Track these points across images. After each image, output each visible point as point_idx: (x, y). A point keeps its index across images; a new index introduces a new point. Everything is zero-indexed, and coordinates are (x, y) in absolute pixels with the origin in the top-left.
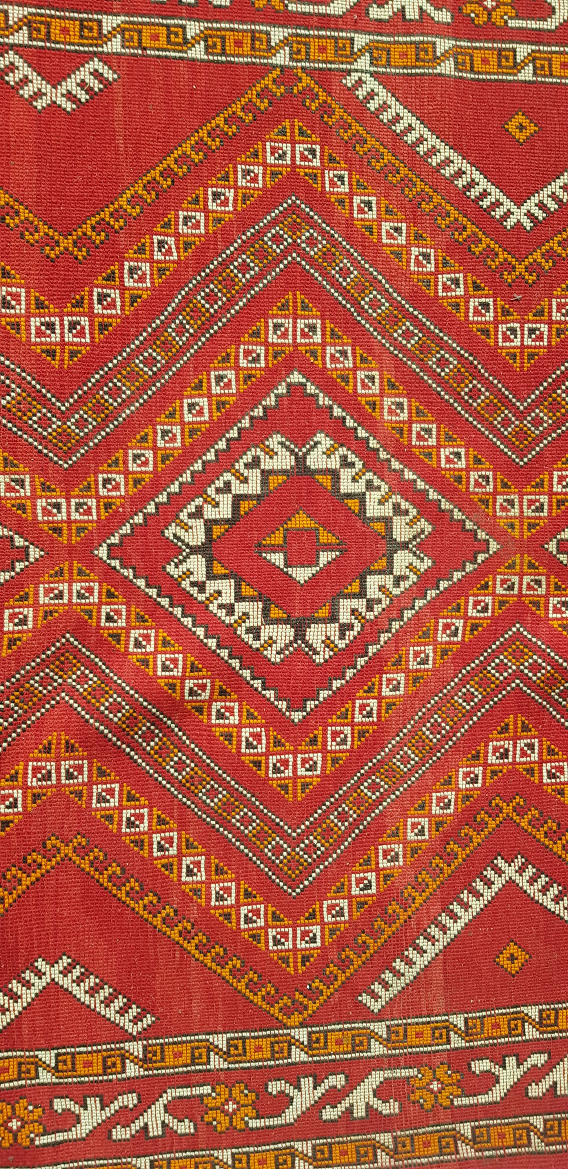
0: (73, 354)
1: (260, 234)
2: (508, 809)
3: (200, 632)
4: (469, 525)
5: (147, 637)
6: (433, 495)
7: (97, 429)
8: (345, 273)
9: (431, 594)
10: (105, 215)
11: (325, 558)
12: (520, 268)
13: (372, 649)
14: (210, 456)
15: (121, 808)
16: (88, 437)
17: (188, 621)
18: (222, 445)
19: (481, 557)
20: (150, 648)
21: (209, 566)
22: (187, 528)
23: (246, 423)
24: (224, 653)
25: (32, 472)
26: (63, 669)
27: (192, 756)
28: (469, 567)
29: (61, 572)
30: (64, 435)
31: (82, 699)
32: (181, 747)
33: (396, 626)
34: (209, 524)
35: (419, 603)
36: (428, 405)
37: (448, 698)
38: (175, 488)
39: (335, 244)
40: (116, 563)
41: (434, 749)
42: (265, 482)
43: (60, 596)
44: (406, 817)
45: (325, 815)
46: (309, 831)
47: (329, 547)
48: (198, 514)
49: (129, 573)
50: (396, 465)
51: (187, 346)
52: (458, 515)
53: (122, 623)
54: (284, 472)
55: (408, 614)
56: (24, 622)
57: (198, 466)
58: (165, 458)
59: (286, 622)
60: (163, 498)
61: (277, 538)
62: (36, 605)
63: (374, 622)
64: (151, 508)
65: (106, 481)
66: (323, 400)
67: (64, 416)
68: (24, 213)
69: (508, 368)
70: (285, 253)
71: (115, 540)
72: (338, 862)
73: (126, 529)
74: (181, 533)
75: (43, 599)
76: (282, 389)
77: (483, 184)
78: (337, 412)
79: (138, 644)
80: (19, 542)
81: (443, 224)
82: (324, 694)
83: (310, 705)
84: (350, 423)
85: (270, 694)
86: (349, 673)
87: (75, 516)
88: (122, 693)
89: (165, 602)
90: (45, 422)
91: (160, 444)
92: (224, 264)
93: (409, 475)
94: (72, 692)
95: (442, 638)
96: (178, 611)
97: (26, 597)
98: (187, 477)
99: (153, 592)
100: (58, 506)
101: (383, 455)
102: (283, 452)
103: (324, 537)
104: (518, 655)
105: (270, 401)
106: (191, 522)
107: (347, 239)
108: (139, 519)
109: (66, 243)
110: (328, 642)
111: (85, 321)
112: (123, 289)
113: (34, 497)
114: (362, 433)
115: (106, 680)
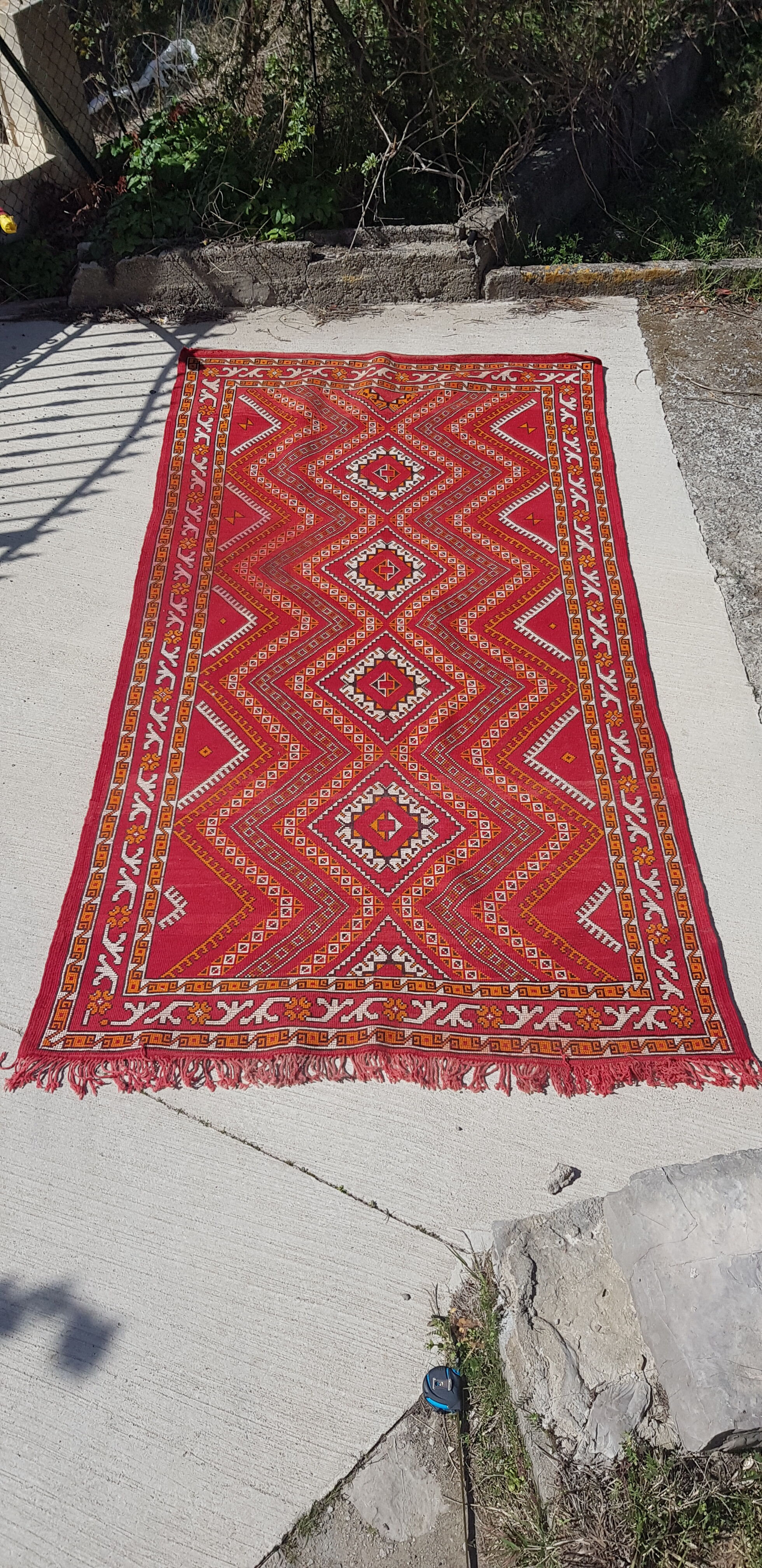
0: (297, 903)
1: (246, 838)
2: (503, 759)
3: (424, 859)
4: (377, 770)
5: (427, 880)
6: (364, 780)
7: (331, 895)
8: (265, 810)
9: (407, 782)
10: (235, 890)
11: (391, 817)
12: (266, 752)
13: (432, 802)
14: (345, 856)
15: (506, 890)
16: (335, 898)
17: (420, 865)
18: (340, 852)
19: (391, 766)
20: (432, 878)
21: (395, 857)
22: (377, 865)
23: (330, 844)
24: (434, 851)
25: (351, 918)
26: (442, 910)
27: (481, 865)
28: (396, 770)
29: (398, 909)
30: (334, 907)
31: (456, 902)
32: (478, 869)
33: (421, 794)
34: (375, 856)
35: (412, 787)
36: (324, 782)
37: (454, 778)
38: (359, 869)
39: (252, 813)
40: (393, 890)
41: (477, 783)
42: (357, 838)
43: (408, 910)
44: (507, 793)
45: (508, 820)
46: (515, 826)
47: (386, 816)
48: (371, 861)
49: (397, 886)
50: (350, 793)
51: (295, 863)
52: (373, 773)
53: (421, 888)
54: (352, 831)
55: (416, 790)
56: (420, 923)
57: (349, 861)
58: (345, 872)
59: (420, 831)
60: (363, 873)
61: (383, 834)
62: (412, 918)
63: (420, 802)
64: (368, 877)
65: (355, 892)
66: (321, 817)
67: (326, 906)
68: (233, 918)
69: (309, 757)
70: (255, 830)
71: (382, 890)
72: (529, 816)
73: (378, 886)
74: (379, 867)
75: (410, 916)
76: (315, 831)
77: (229, 764)
78: (326, 813)
79: (431, 883)
80: (383, 923)
81: (245, 777)
82: (453, 819)
83: (457, 823)
84: (331, 808)
85: (453, 837)
86: (443, 810)
87: (371, 903)
88: (453, 885)
89: (411, 873)
90: (328, 913)
91: (339, 873)
92: (259, 850)
93: (355, 789)
94: (452, 906)
95: (427, 779)
96: (415, 869)
97: (409, 923)
98: (354, 865)
99: (406, 877)
100: (367, 910)
101: (345, 797)
102: (343, 831)
103: (382, 817)
104: (435, 754)
105: (321, 835)
106: (374, 863)
107: (250, 809)
108: (373, 882)
109: (247, 904)
110: (430, 817)
111: (283, 899)
112: (269, 885)
113: (363, 918)
114: (336, 804)
115: (447, 894)
